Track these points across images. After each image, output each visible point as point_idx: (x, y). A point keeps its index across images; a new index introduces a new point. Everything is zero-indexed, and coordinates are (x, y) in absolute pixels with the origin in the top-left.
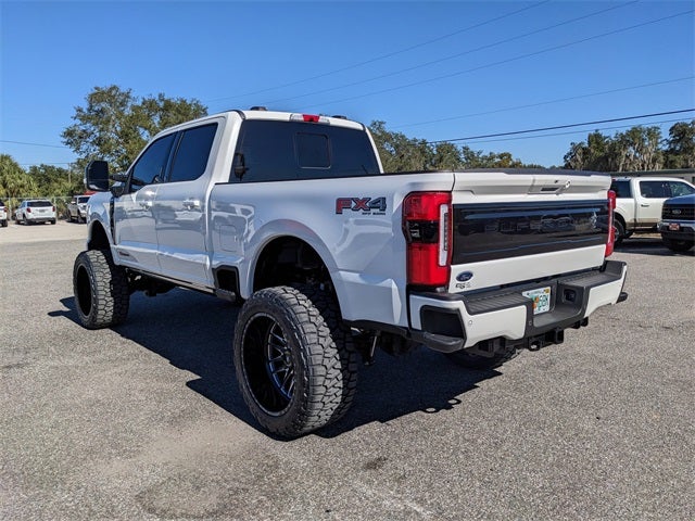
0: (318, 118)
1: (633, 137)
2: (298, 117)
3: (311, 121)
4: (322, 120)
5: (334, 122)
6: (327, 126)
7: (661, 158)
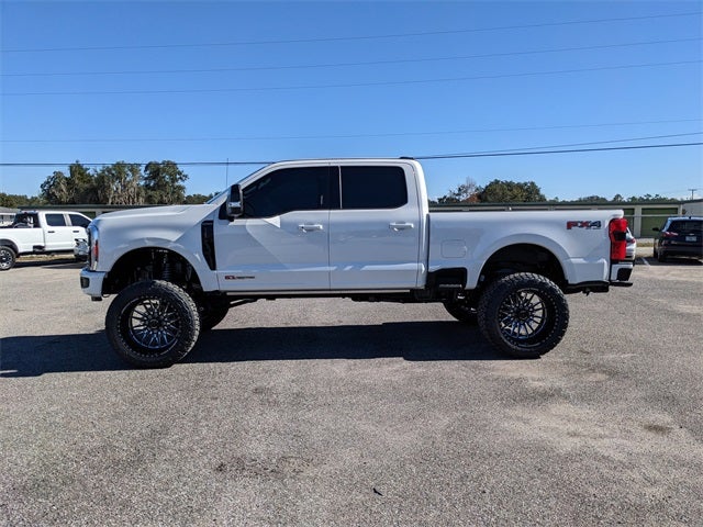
1: (118, 170)
7: (143, 193)
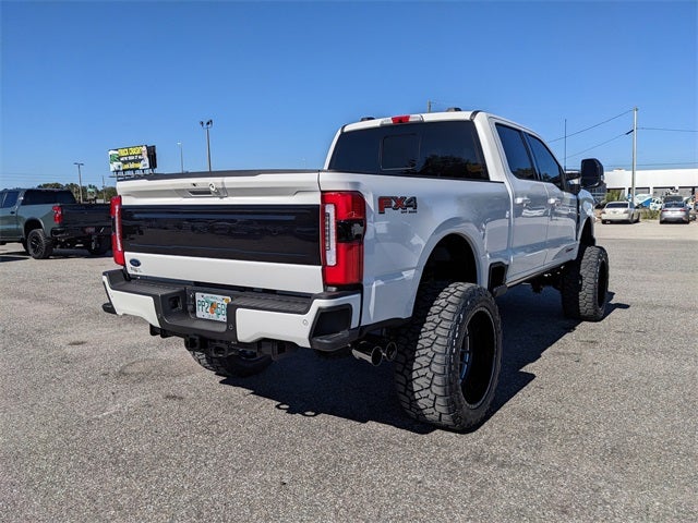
0: (407, 118)
2: (389, 121)
3: (401, 123)
4: (414, 118)
5: (428, 117)
6: (421, 124)
